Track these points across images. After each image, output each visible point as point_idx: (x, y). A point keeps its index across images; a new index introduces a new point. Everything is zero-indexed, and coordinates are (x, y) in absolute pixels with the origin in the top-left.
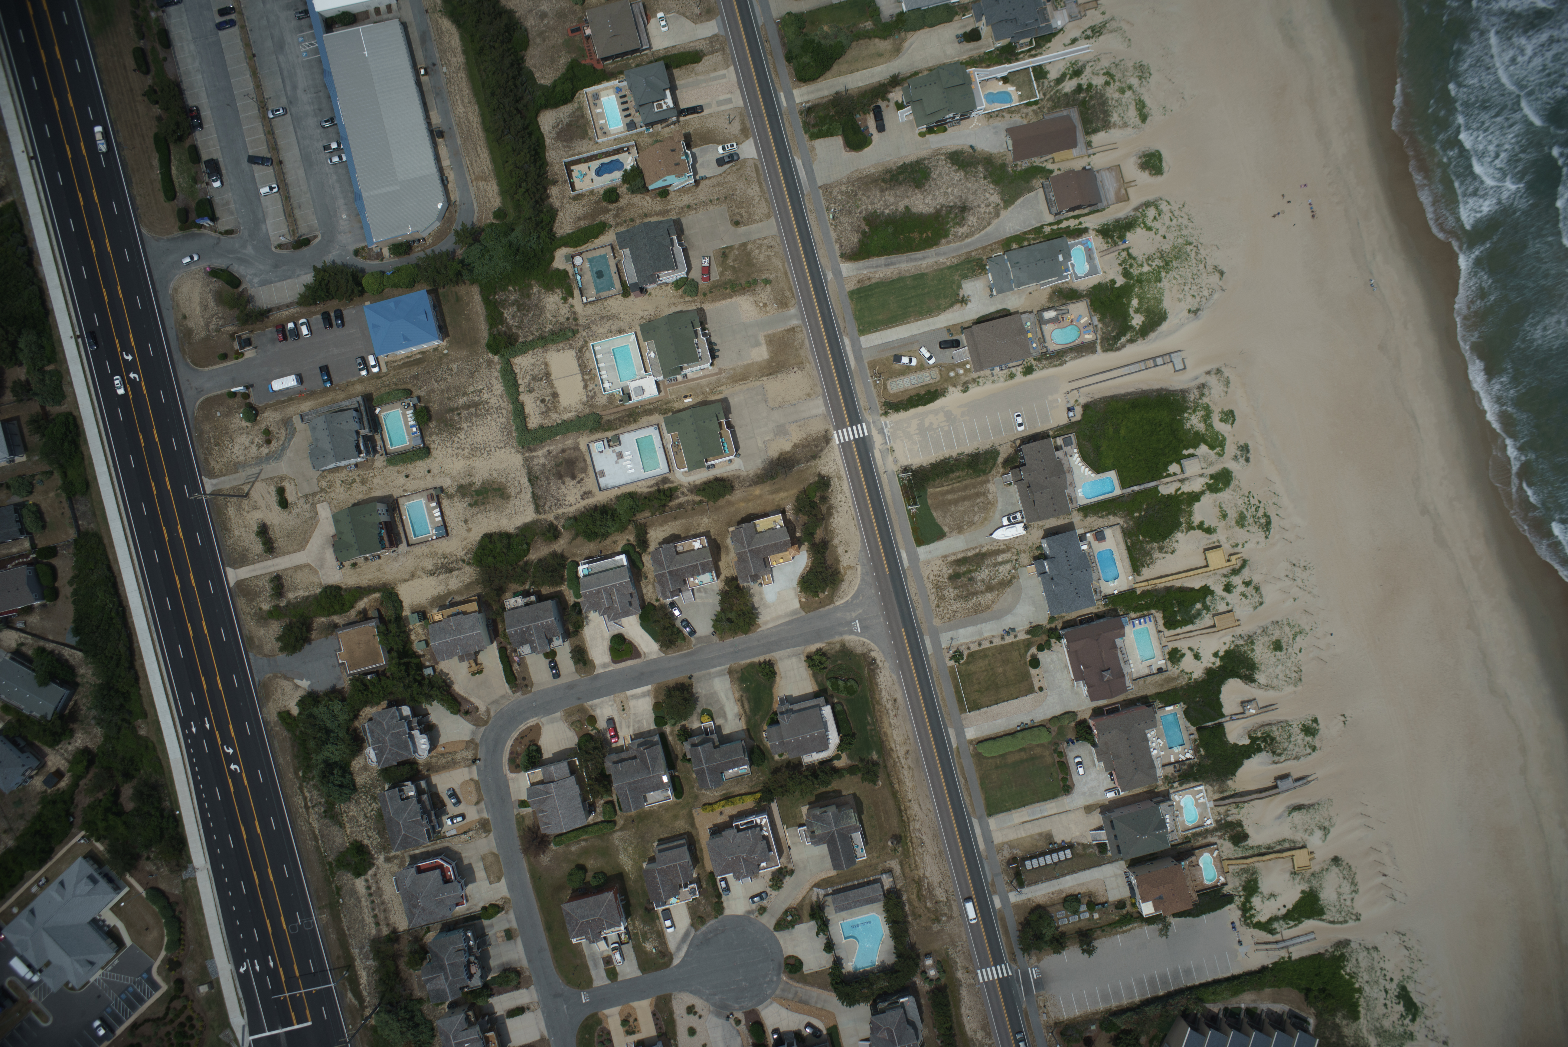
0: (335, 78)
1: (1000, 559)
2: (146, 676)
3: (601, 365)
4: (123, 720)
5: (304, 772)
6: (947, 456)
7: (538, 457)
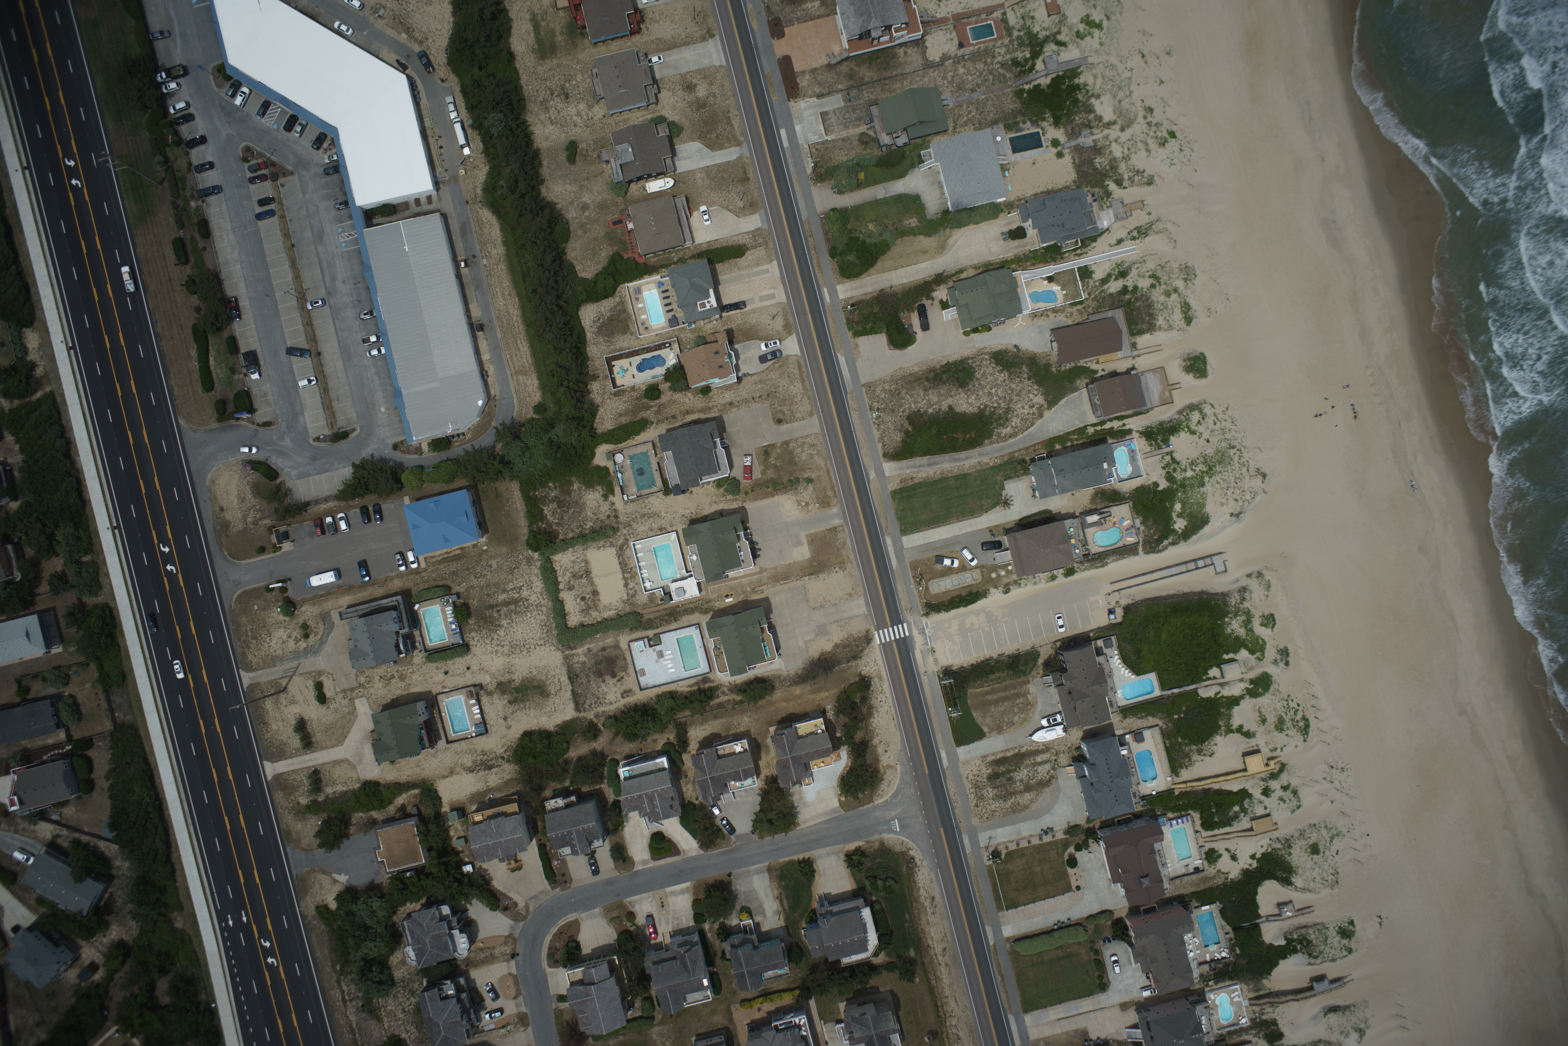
0: (375, 273)
1: (1039, 759)
2: (183, 869)
3: (642, 564)
4: (160, 914)
5: (342, 966)
6: (988, 657)
7: (578, 655)
